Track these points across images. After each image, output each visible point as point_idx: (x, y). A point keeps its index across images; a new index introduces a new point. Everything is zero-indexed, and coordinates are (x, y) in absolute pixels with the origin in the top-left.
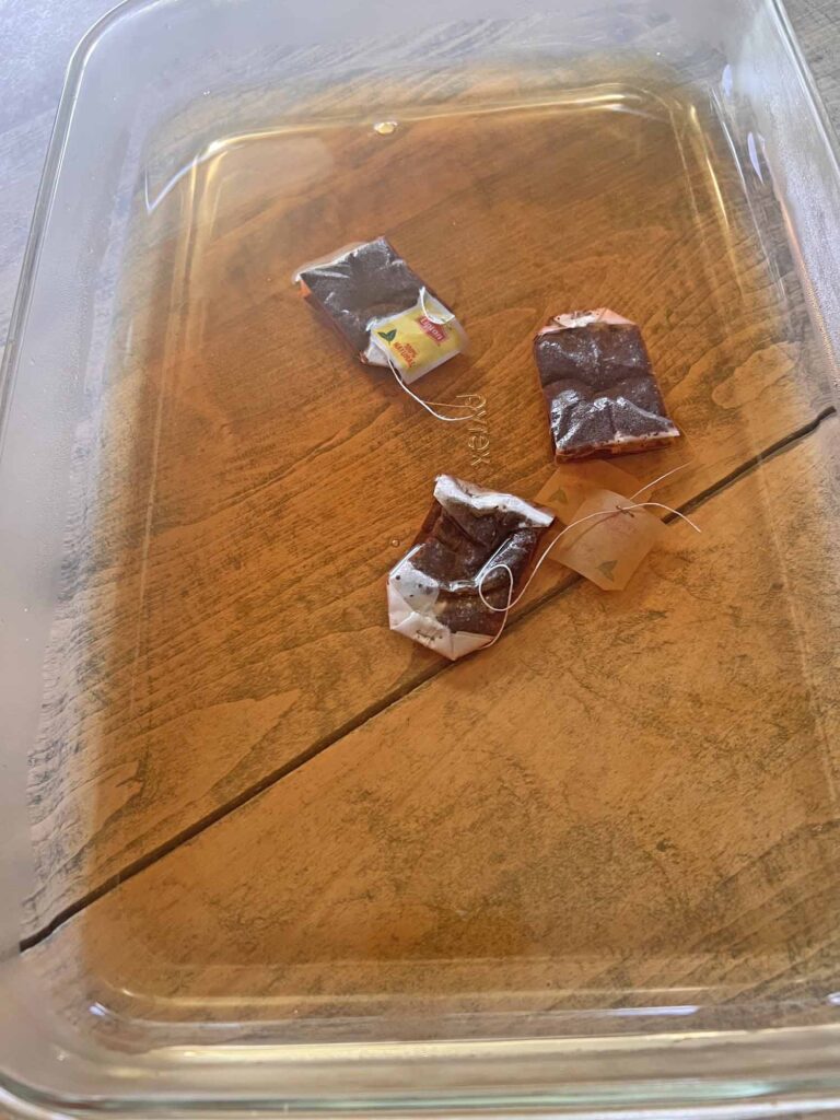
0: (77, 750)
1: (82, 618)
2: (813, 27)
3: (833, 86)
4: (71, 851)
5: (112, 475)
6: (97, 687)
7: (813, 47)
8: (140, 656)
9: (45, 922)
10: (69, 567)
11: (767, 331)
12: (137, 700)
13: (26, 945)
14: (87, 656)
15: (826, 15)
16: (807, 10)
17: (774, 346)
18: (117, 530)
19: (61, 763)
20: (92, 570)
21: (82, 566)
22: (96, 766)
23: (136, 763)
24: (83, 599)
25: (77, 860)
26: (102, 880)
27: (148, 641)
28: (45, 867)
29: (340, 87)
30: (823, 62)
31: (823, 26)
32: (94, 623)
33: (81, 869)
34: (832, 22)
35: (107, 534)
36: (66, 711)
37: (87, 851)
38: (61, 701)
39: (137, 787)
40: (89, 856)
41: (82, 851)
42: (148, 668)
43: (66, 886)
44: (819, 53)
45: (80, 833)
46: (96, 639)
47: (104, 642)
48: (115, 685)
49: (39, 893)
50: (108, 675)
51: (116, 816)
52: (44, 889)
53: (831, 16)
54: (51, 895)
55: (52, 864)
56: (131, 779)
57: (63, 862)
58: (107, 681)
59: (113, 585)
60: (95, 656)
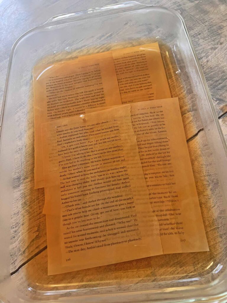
0: (23, 225)
1: (22, 191)
2: (198, 25)
3: (203, 42)
4: (22, 250)
5: (28, 154)
6: (27, 209)
7: (198, 31)
8: (37, 200)
9: (17, 268)
10: (19, 178)
11: (187, 109)
12: (36, 212)
13: (12, 274)
14: (24, 201)
15: (202, 22)
16: (197, 21)
17: (188, 113)
18: (30, 169)
19: (19, 228)
20: (24, 179)
21: (22, 178)
22: (27, 228)
23: (37, 227)
24: (22, 187)
25: (24, 252)
26: (30, 256)
27: (38, 197)
28: (16, 254)
30: (201, 35)
31: (201, 25)
32: (25, 192)
33: (25, 254)
34: (203, 23)
35: (27, 170)
36: (19, 215)
37: (26, 249)
38: (18, 212)
39: (38, 233)
40: (27, 251)
41: (25, 250)
42: (39, 203)
43: (22, 258)
44: (200, 32)
45: (25, 245)
46: (26, 197)
47: (28, 197)
48: (31, 208)
49: (15, 260)
50: (29, 206)
51: (33, 240)
52: (17, 259)
53: (203, 22)
54: (18, 261)
55: (18, 253)
56: (36, 231)
57: (21, 252)
58: (29, 207)
59: (29, 183)
60: (26, 201)
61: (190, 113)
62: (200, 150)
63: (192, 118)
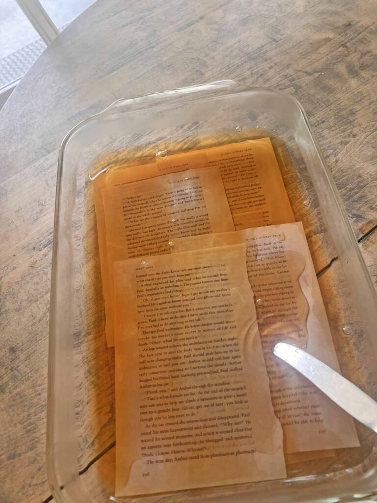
0: (88, 403)
1: (85, 354)
2: (321, 109)
3: (329, 133)
4: (90, 440)
5: (88, 299)
6: (92, 379)
7: (321, 118)
8: (106, 366)
9: (85, 466)
10: (77, 335)
11: (312, 231)
12: (107, 383)
13: (81, 473)
14: (87, 368)
15: (325, 104)
16: (318, 102)
17: (315, 236)
18: (92, 320)
19: (83, 408)
20: (85, 336)
21: (82, 334)
22: (95, 409)
23: (109, 407)
24: (84, 347)
25: (93, 443)
26: (102, 450)
27: (108, 361)
28: (82, 447)
29: (154, 145)
30: (325, 124)
31: (324, 108)
32: (88, 356)
33: (94, 446)
34: (327, 107)
35: (89, 322)
36: (82, 390)
37: (96, 440)
38: (80, 385)
39: (110, 415)
40: (97, 441)
41: (94, 440)
42: (109, 371)
43: (90, 453)
44: (323, 120)
45: (92, 433)
46: (89, 362)
47: (92, 363)
48: (98, 378)
49: (81, 457)
50: (95, 375)
51: (105, 426)
52: (83, 455)
53: (327, 104)
54: (85, 457)
55: (85, 446)
56: (108, 412)
57: (88, 444)
58: (95, 377)
59: (93, 341)
60: (90, 368)
61: (318, 235)
62: (334, 288)
63: (320, 242)
